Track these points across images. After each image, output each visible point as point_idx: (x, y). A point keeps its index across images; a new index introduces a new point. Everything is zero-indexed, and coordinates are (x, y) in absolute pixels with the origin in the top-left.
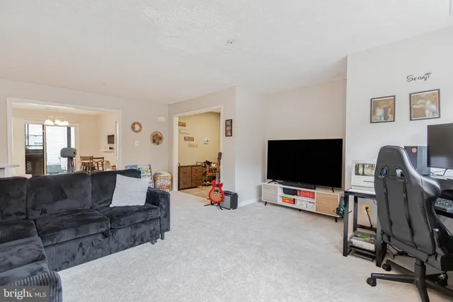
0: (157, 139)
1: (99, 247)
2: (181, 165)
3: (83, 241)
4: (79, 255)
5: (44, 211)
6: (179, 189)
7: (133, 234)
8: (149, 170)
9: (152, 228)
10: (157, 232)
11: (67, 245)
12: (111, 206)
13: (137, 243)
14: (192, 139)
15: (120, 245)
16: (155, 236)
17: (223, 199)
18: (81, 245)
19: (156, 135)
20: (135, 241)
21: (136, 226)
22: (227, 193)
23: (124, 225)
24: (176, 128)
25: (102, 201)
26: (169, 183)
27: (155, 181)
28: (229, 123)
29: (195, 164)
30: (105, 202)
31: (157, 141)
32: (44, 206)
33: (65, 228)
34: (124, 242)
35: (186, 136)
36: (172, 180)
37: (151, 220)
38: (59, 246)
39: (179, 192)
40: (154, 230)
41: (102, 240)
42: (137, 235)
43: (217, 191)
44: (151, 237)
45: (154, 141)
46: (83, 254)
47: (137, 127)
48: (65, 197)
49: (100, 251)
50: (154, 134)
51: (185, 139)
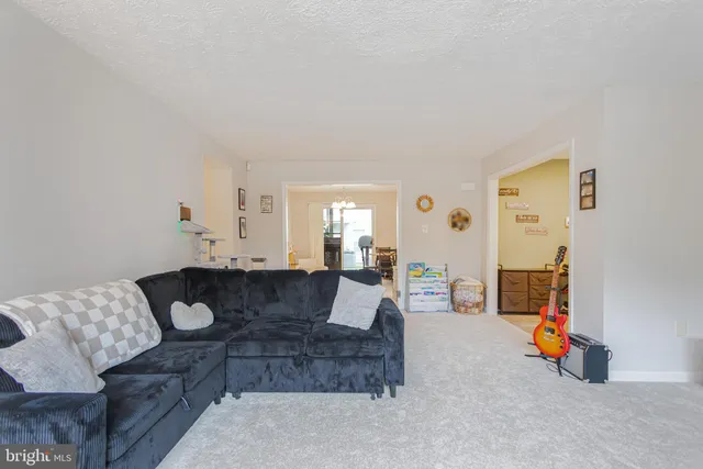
0: (459, 221)
1: (288, 376)
2: (505, 268)
3: (272, 361)
4: (265, 379)
5: (257, 313)
6: (500, 312)
7: (336, 372)
8: (444, 273)
9: (369, 372)
10: (377, 380)
11: (253, 362)
12: (328, 321)
13: (343, 388)
14: (536, 219)
15: (318, 384)
16: (374, 387)
17: (565, 351)
18: (268, 367)
19: (459, 214)
20: (340, 384)
21: (343, 361)
22: (574, 340)
23: (323, 354)
24: (494, 200)
25: (320, 312)
26: (479, 298)
27: (452, 291)
28: (590, 179)
29: (542, 267)
30: (324, 314)
31: (459, 224)
32: (258, 308)
33: (252, 340)
34: (323, 380)
35: (521, 213)
36: (484, 293)
37: (367, 357)
38: (245, 361)
39: (500, 318)
40: (372, 375)
41: (293, 368)
42: (344, 376)
43: (553, 331)
44: (366, 385)
45: (454, 225)
46: (271, 380)
47: (425, 203)
48: (278, 300)
49: (290, 382)
50: (455, 212)
51: (518, 219)
